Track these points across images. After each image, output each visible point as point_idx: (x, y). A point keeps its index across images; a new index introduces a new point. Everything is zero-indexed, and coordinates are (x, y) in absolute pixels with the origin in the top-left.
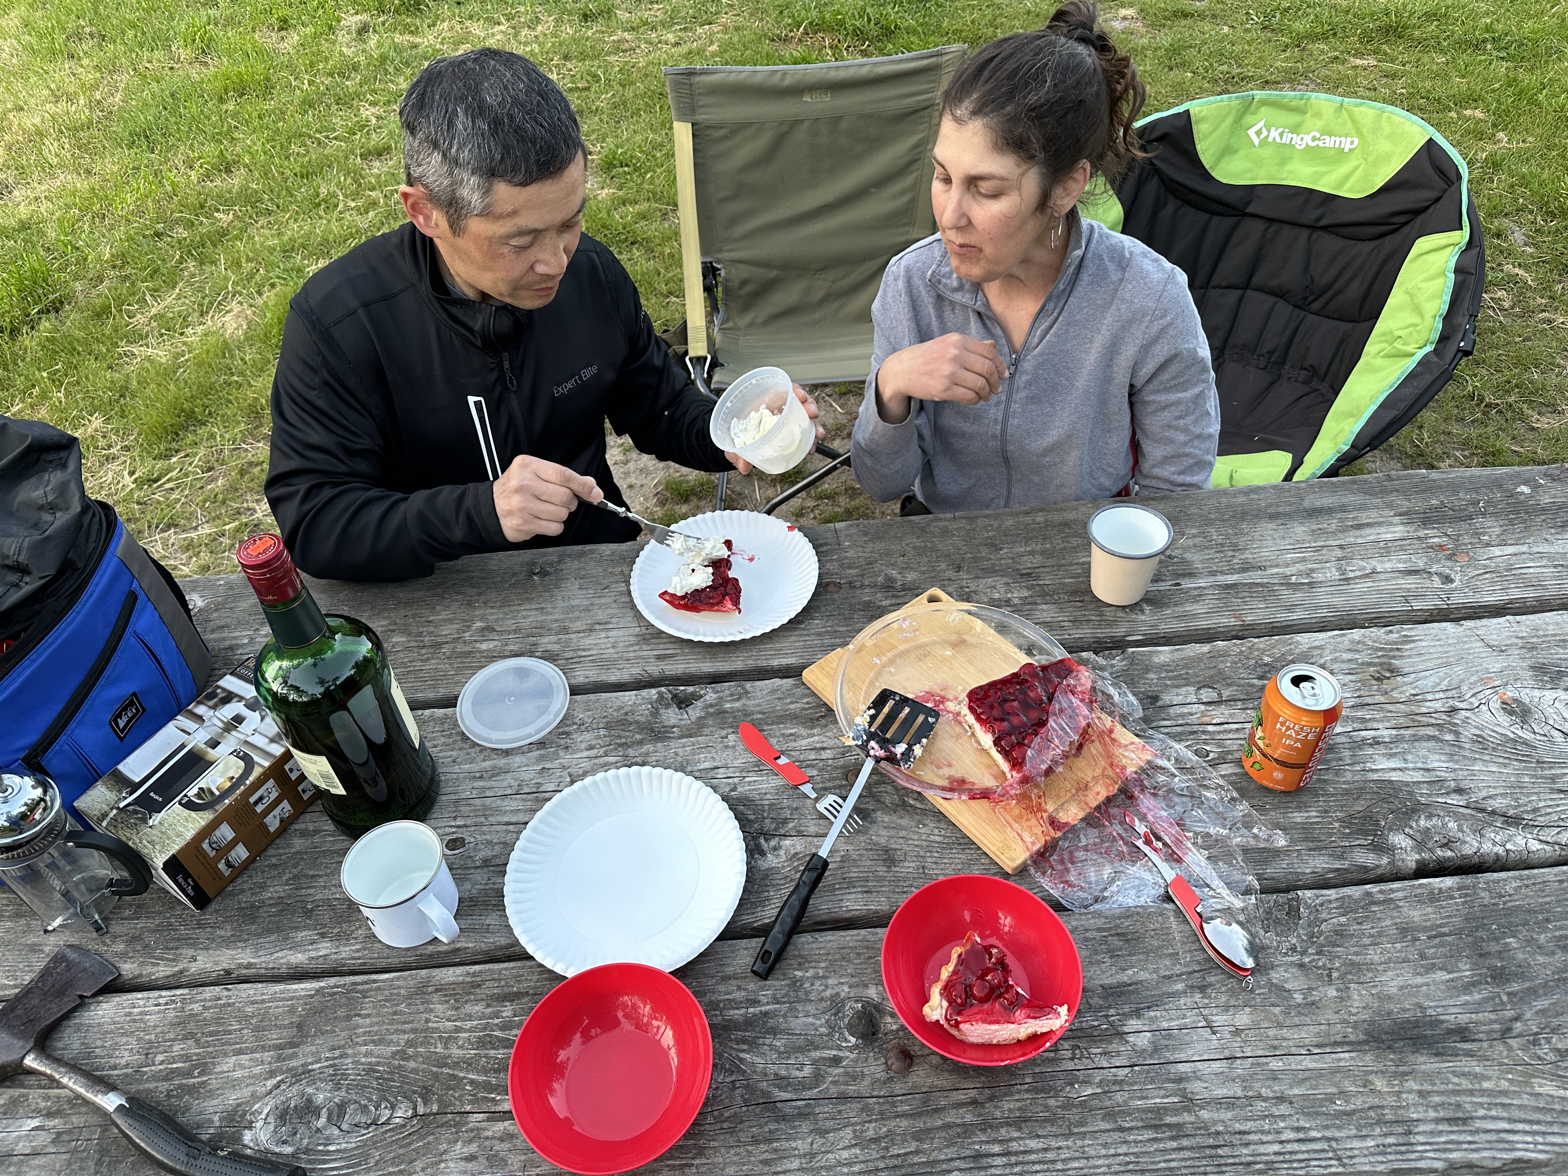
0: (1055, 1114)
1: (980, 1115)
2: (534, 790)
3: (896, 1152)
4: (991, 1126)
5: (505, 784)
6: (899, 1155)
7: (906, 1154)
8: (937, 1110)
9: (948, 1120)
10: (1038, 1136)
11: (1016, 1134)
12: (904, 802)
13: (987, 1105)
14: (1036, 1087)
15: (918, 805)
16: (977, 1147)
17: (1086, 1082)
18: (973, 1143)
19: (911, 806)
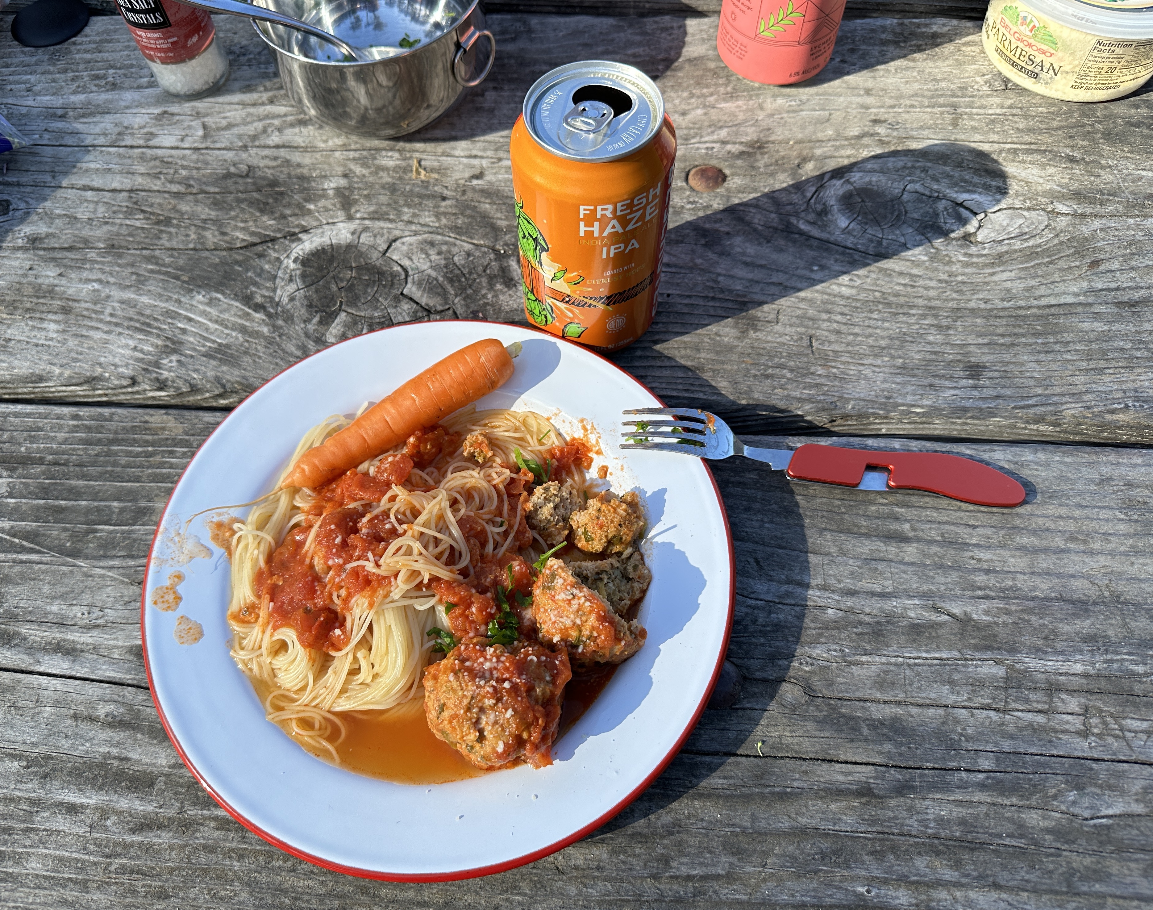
0: (1036, 844)
1: (873, 822)
2: (141, 142)
3: (684, 871)
4: (894, 849)
5: (98, 130)
6: (689, 878)
7: (704, 878)
8: (783, 796)
9: (803, 821)
10: (997, 886)
11: (949, 875)
12: (789, 224)
13: (893, 803)
14: (999, 782)
15: (815, 232)
16: (862, 890)
17: (1110, 788)
18: (855, 878)
19: (801, 233)
